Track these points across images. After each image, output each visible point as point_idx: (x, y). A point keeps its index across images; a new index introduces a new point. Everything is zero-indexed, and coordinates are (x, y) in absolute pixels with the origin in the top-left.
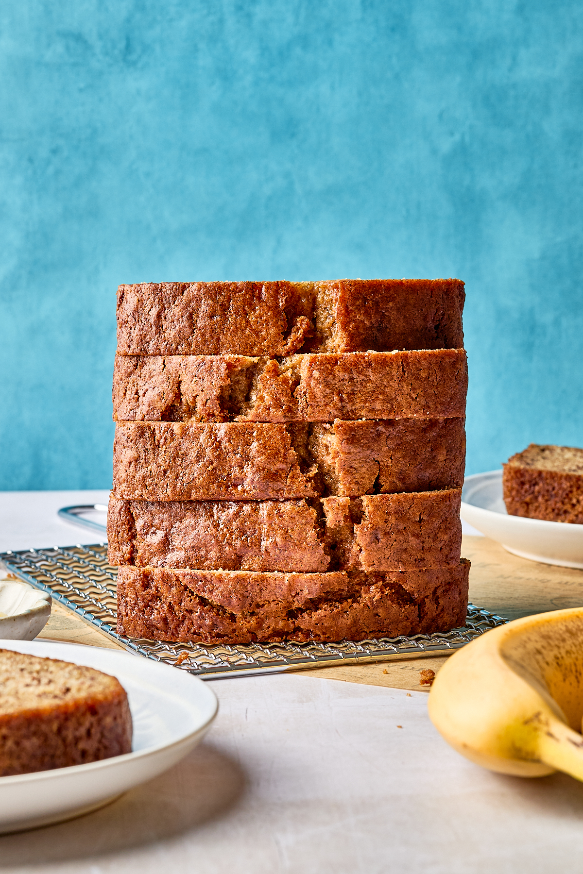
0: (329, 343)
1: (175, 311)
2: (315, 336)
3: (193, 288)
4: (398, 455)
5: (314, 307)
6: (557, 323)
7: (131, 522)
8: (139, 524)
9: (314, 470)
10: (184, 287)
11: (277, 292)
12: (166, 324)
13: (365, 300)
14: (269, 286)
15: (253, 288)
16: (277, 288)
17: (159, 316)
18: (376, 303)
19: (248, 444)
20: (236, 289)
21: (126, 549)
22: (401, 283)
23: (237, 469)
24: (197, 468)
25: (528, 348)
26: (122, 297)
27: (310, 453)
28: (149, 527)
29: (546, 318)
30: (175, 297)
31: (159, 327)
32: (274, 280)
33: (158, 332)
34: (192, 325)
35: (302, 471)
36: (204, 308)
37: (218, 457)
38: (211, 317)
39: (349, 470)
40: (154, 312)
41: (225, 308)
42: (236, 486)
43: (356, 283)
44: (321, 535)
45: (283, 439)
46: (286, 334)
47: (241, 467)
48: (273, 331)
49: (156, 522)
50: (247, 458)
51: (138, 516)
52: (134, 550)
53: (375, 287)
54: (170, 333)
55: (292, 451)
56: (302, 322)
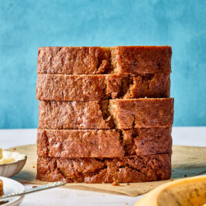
0: (115, 70)
1: (57, 58)
2: (110, 68)
3: (64, 49)
4: (142, 113)
5: (110, 56)
6: (197, 66)
7: (47, 139)
8: (50, 140)
9: (109, 119)
10: (60, 49)
11: (95, 51)
12: (53, 63)
13: (128, 54)
14: (92, 48)
15: (86, 49)
16: (95, 49)
17: (51, 59)
18: (133, 55)
19: (83, 108)
20: (79, 50)
21: (45, 150)
22: (143, 48)
23: (79, 118)
24: (65, 117)
25: (187, 76)
26: (39, 52)
27: (108, 112)
28: (54, 142)
29: (193, 64)
30: (57, 52)
31: (51, 63)
32: (94, 46)
33: (51, 65)
34: (63, 63)
35: (104, 119)
36: (67, 57)
37: (73, 113)
38: (70, 60)
39: (122, 118)
40: (49, 58)
41: (75, 57)
42: (79, 124)
43: (125, 47)
44: (121, 143)
45: (97, 107)
46: (98, 67)
47: (81, 117)
48: (93, 66)
49: (57, 139)
50: (83, 114)
51: (50, 137)
52: (48, 150)
53: (132, 49)
54: (55, 66)
55: (100, 112)
56: (104, 62)
